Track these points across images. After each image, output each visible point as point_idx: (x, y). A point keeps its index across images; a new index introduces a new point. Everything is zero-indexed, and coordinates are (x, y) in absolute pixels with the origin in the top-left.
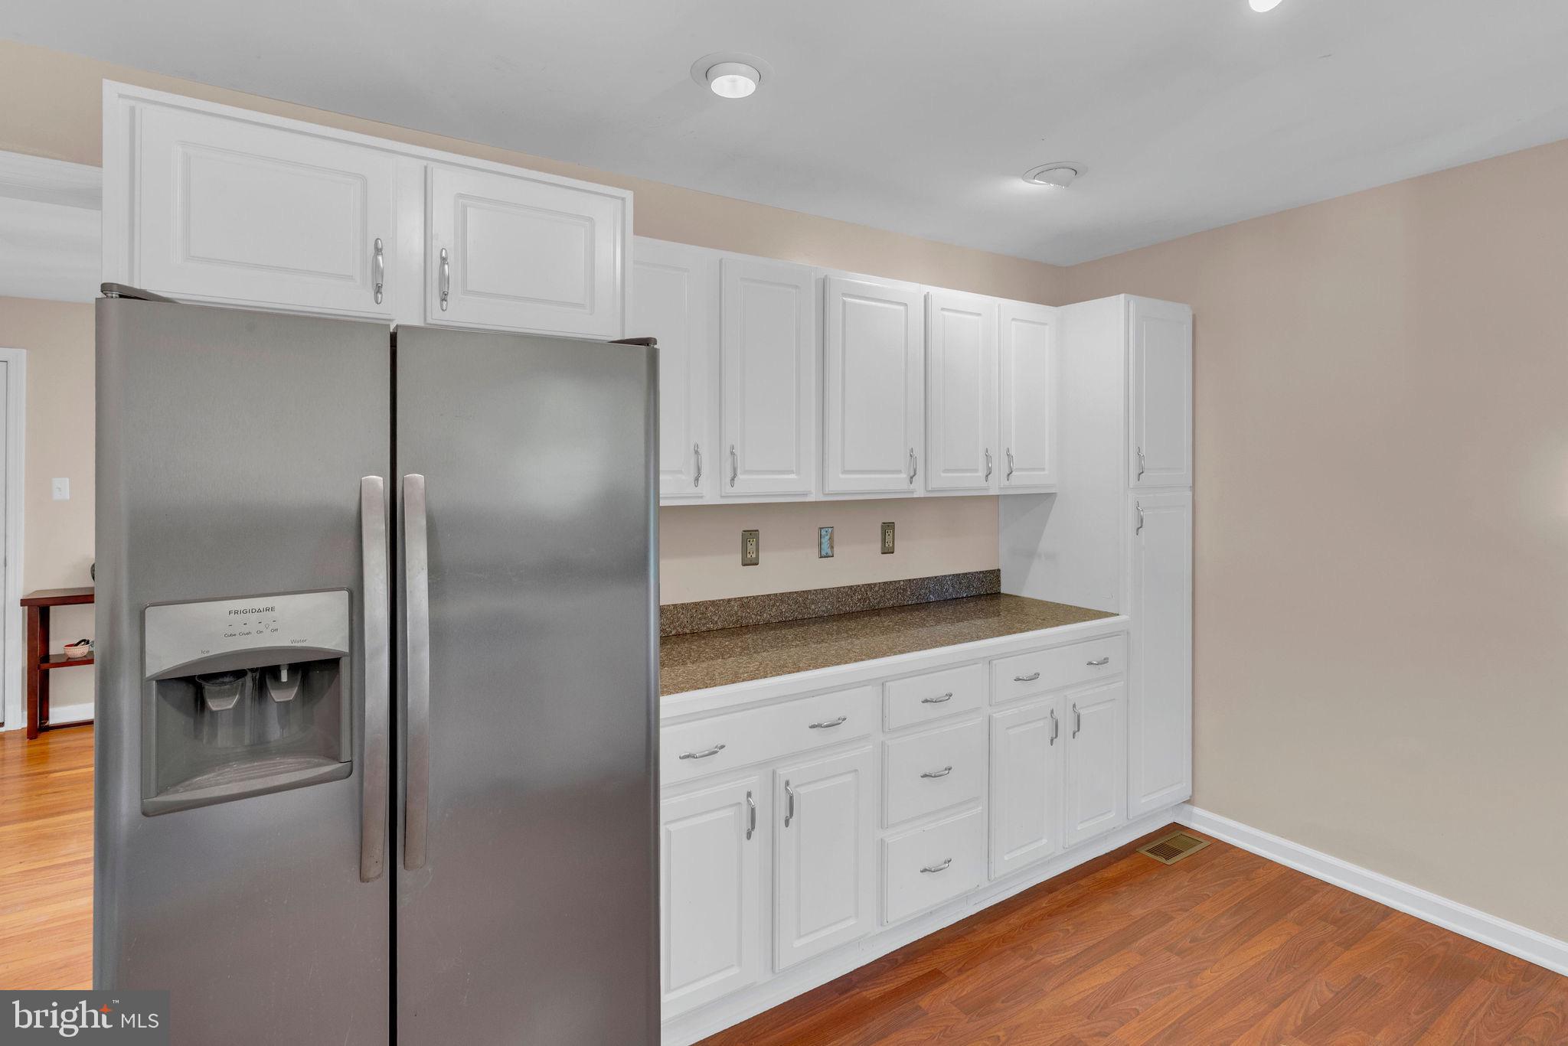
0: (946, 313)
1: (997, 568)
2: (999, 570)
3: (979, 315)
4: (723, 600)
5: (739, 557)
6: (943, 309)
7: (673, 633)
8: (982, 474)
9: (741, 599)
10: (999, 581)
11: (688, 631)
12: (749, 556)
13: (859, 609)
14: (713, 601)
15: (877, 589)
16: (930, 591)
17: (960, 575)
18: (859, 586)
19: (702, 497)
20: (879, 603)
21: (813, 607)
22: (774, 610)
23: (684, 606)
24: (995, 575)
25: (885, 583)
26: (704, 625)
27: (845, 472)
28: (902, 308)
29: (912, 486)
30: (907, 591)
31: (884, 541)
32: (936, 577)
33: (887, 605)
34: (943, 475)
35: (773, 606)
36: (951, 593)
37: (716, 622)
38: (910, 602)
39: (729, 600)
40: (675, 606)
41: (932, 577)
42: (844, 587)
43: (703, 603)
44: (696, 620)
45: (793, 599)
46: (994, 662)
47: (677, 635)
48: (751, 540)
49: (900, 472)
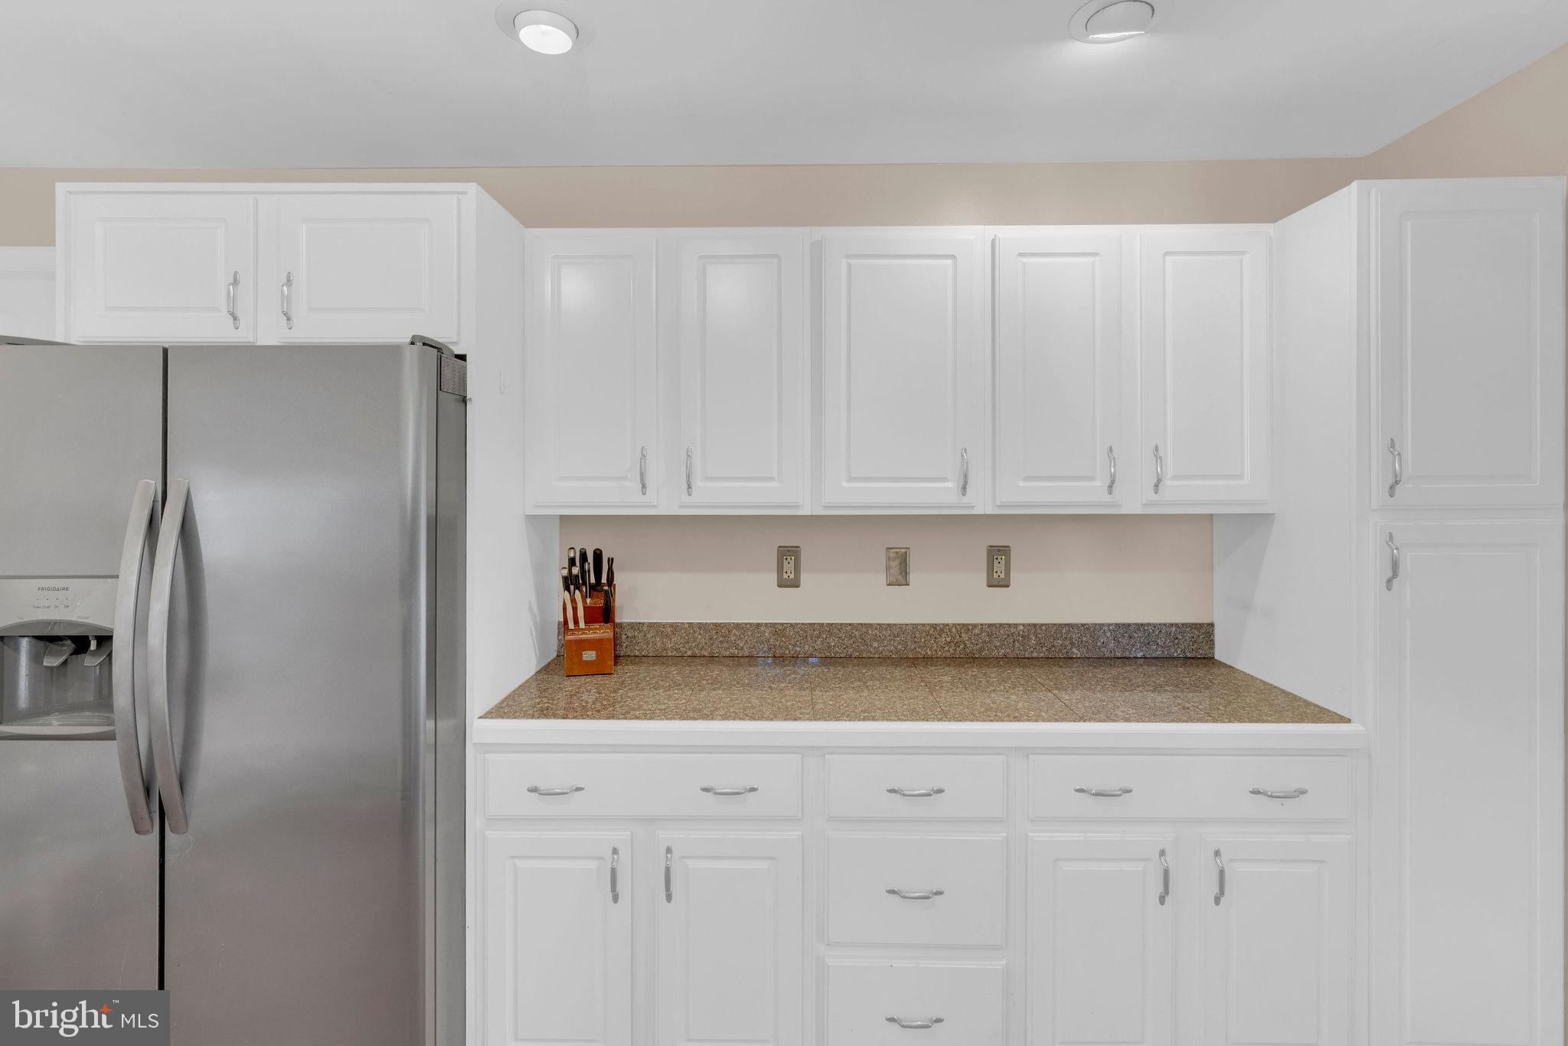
0: (1025, 260)
1: (1208, 621)
2: (1212, 625)
3: (1095, 254)
4: (751, 624)
5: (774, 576)
6: (1021, 255)
7: (689, 653)
8: (1100, 483)
9: (774, 625)
10: (1213, 641)
11: (706, 654)
12: (785, 576)
13: (948, 655)
14: (738, 624)
15: (977, 631)
16: (1072, 643)
17: (1129, 625)
18: (947, 625)
19: (655, 506)
20: (981, 650)
21: (875, 644)
22: (819, 642)
23: (702, 626)
24: (1206, 631)
25: (990, 625)
26: (727, 649)
27: (851, 479)
28: (949, 262)
29: (966, 500)
30: (1029, 639)
31: (990, 569)
32: (1083, 625)
33: (995, 653)
34: (1021, 484)
35: (818, 637)
36: (1111, 648)
37: (742, 648)
38: (1035, 655)
39: (758, 625)
40: (690, 624)
41: (1076, 625)
42: (924, 625)
43: (725, 625)
44: (716, 643)
45: (847, 632)
46: (1030, 756)
47: (693, 656)
48: (789, 558)
49: (944, 479)
